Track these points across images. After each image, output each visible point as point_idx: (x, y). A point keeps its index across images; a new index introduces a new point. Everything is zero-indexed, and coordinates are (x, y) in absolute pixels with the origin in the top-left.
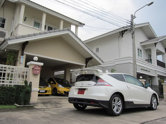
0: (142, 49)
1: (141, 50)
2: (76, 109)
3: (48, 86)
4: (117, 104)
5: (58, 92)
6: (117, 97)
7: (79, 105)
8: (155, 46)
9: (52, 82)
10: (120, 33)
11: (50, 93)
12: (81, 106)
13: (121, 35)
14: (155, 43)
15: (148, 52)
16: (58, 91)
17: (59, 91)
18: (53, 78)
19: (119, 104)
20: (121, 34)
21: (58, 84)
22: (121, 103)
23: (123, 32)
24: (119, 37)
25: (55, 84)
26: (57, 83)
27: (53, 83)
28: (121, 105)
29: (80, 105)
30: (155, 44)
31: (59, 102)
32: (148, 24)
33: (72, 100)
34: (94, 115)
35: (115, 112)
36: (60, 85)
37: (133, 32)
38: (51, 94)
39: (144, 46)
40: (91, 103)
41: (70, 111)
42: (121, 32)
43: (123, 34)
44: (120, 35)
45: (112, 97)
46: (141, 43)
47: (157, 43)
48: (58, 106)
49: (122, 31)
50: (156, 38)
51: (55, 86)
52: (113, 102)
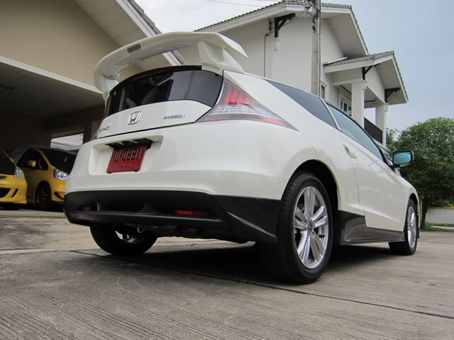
0: (326, 83)
1: (323, 88)
2: (103, 253)
3: (12, 172)
4: (311, 224)
5: (54, 198)
6: (314, 189)
7: (121, 236)
8: (364, 78)
9: (34, 164)
10: (270, 23)
11: (21, 199)
12: (131, 241)
13: (273, 30)
14: (363, 68)
15: (341, 95)
16: (53, 192)
17: (57, 194)
18: (42, 149)
19: (317, 225)
20: (273, 26)
21: (54, 171)
22: (326, 217)
23: (280, 22)
24: (266, 35)
25: (46, 168)
26: (52, 167)
27: (37, 167)
28: (327, 228)
29: (125, 236)
30: (364, 71)
31: (38, 228)
32: (348, 11)
33: (80, 208)
34: (193, 279)
35: (303, 261)
36: (60, 174)
37: (317, 10)
38: (24, 202)
39: (332, 77)
40: (179, 212)
41: (69, 262)
42: (273, 20)
43: (277, 28)
44: (270, 29)
45: (294, 184)
46: (326, 65)
47: (371, 67)
48: (28, 241)
49: (277, 19)
50: (365, 56)
51: (47, 175)
52: (297, 210)
